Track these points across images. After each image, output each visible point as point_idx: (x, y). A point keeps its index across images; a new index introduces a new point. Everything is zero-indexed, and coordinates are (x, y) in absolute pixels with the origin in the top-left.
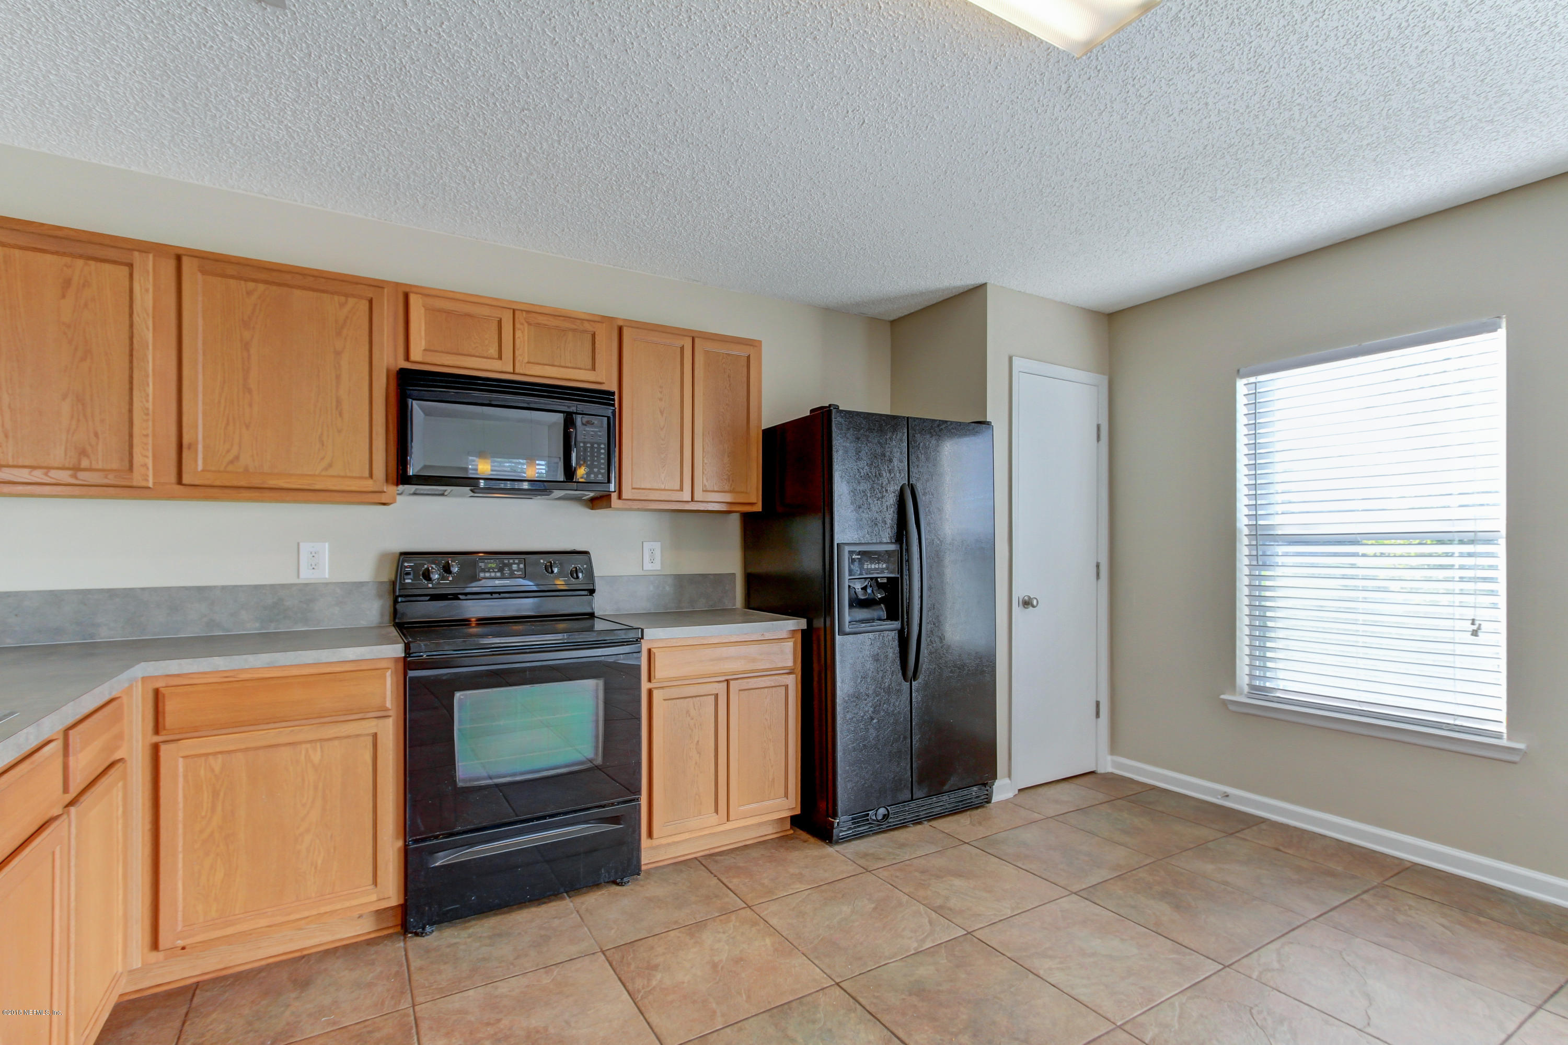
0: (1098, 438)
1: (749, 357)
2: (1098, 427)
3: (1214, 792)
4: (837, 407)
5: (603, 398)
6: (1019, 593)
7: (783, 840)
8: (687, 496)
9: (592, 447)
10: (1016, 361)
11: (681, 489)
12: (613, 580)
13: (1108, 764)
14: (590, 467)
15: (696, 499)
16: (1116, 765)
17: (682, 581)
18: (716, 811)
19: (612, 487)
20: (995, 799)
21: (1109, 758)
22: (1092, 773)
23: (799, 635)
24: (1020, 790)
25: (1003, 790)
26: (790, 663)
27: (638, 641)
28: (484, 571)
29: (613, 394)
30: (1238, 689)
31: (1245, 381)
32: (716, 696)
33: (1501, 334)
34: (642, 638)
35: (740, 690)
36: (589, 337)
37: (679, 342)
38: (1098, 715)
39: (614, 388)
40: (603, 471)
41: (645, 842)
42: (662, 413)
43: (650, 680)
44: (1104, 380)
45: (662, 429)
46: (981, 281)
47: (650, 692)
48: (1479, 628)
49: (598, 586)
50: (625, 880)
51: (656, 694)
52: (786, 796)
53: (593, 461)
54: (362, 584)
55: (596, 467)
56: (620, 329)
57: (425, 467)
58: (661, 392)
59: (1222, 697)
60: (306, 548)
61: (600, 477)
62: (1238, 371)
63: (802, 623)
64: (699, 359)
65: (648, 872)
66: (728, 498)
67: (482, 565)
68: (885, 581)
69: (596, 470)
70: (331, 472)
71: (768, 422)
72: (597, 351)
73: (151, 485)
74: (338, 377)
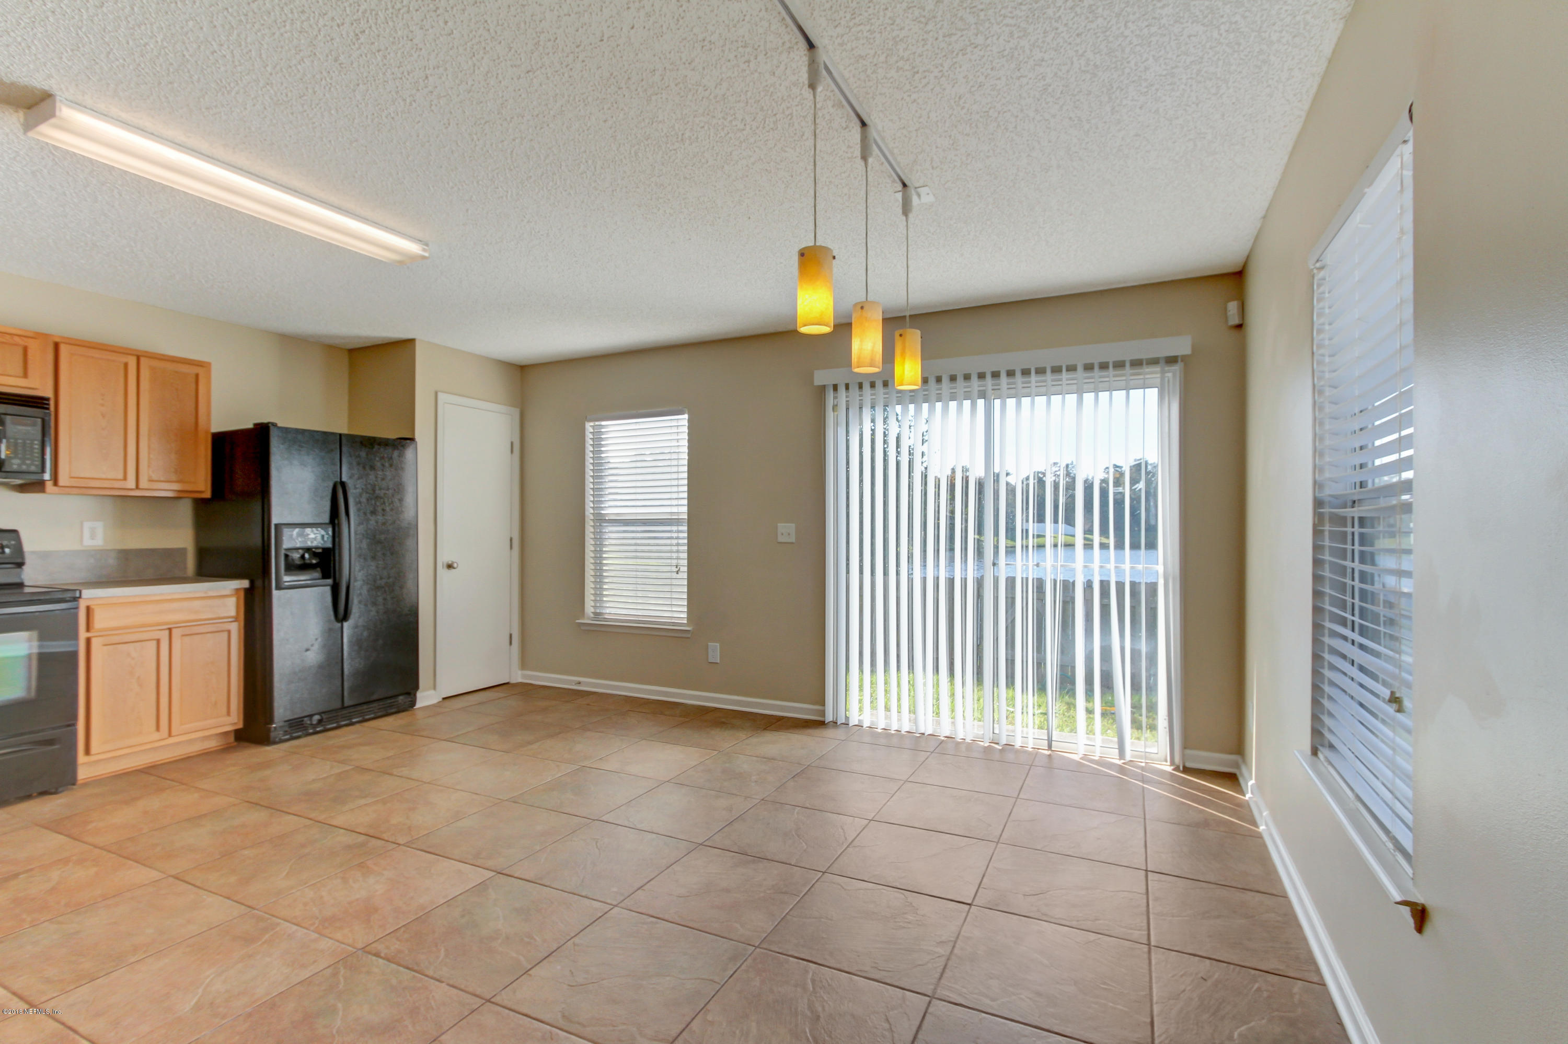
0: (512, 452)
1: (197, 376)
2: (512, 443)
3: (570, 682)
4: (275, 425)
5: (37, 402)
6: (443, 558)
7: (226, 750)
8: (131, 483)
9: (24, 443)
10: (440, 395)
11: (125, 478)
12: (45, 555)
13: (518, 677)
14: (23, 459)
15: (142, 487)
16: (524, 676)
17: (125, 555)
18: (158, 728)
19: (47, 476)
20: (419, 705)
21: (520, 672)
22: (508, 683)
23: (242, 594)
24: (444, 699)
25: (426, 698)
26: (233, 613)
27: (75, 599)
29: (48, 399)
30: (586, 616)
31: (592, 424)
32: (158, 641)
33: (686, 416)
34: (80, 597)
35: (183, 635)
36: (20, 351)
37: (124, 359)
38: (511, 643)
39: (48, 393)
40: (37, 463)
41: (81, 758)
42: (103, 416)
43: (88, 629)
44: (516, 412)
45: (103, 430)
46: (410, 336)
47: (88, 641)
48: (679, 570)
49: (29, 560)
50: (60, 789)
51: (95, 643)
52: (229, 714)
53: (25, 454)
55: (28, 458)
56: (56, 346)
58: (103, 399)
59: (577, 621)
61: (33, 468)
62: (586, 417)
63: (245, 583)
64: (145, 374)
65: (85, 785)
66: (176, 487)
68: (320, 551)
69: (28, 462)
71: (218, 426)
72: (30, 362)
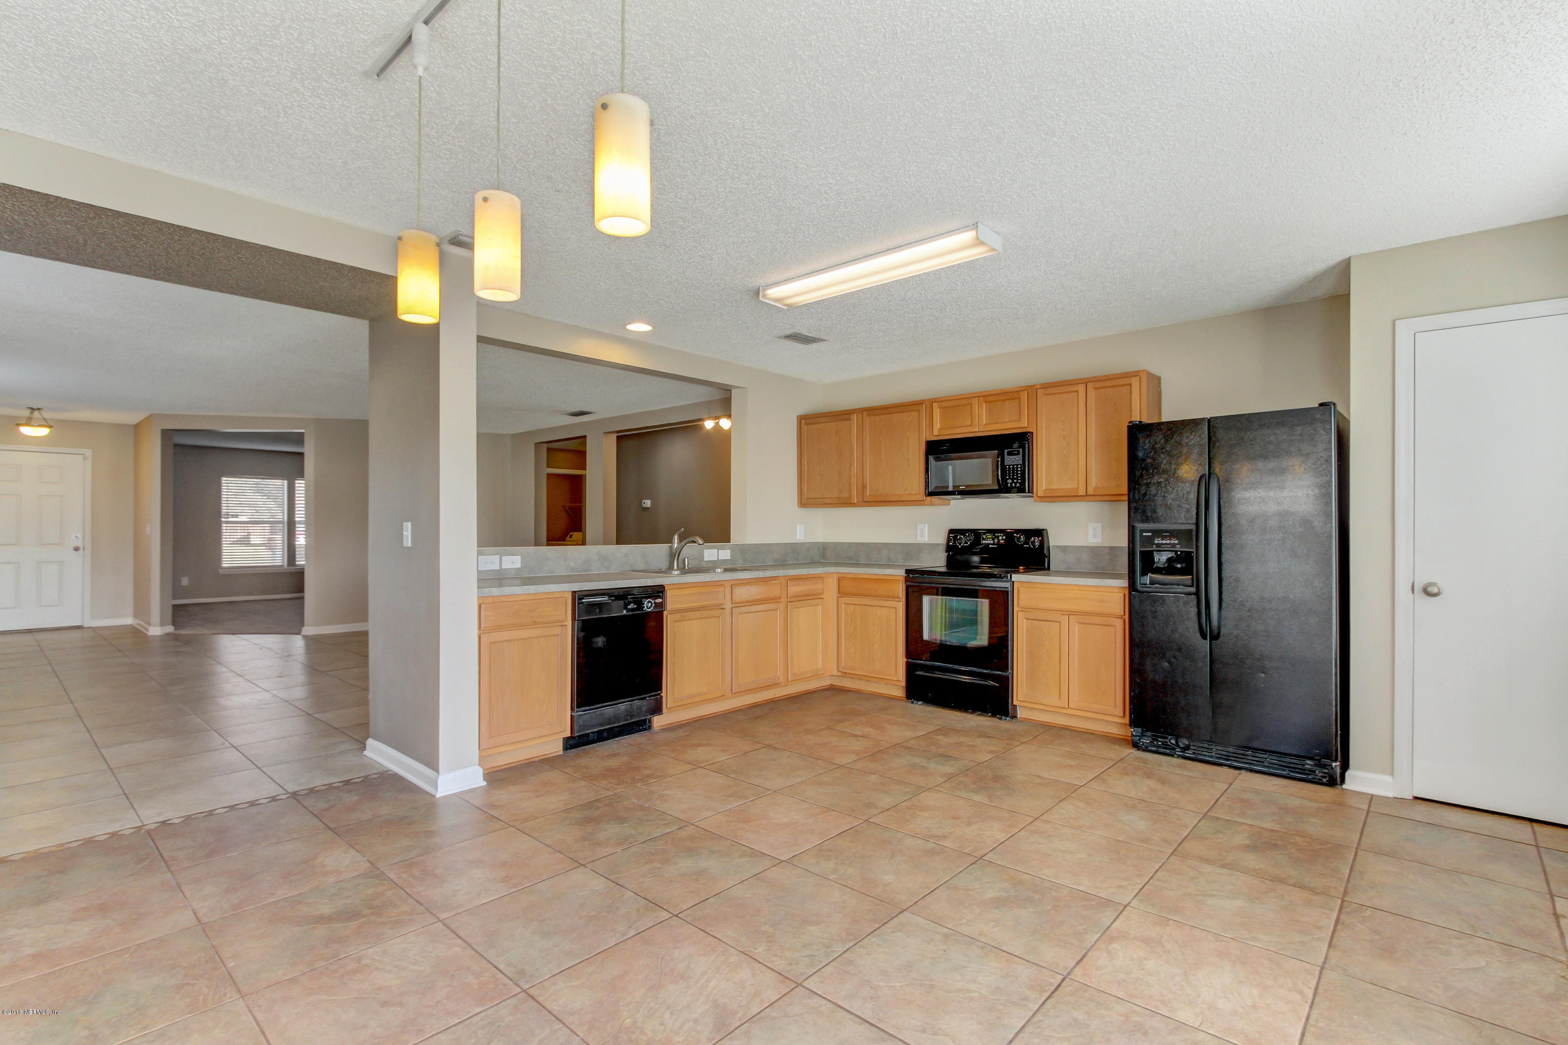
1: (1130, 386)
5: (1020, 438)
8: (1082, 491)
9: (1013, 468)
10: (1402, 325)
11: (1078, 487)
12: (1064, 549)
14: (1013, 479)
15: (1088, 494)
17: (1114, 551)
19: (1028, 490)
23: (1127, 593)
28: (984, 539)
29: (1027, 434)
32: (1060, 624)
34: (1012, 580)
36: (1016, 401)
37: (1076, 388)
39: (1029, 430)
40: (1020, 481)
42: (1064, 438)
45: (1064, 449)
47: (1017, 614)
51: (1020, 616)
53: (1013, 475)
54: (938, 545)
55: (1015, 479)
56: (1037, 391)
57: (936, 487)
58: (1064, 425)
60: (919, 526)
63: (1126, 583)
64: (1092, 396)
66: (1114, 491)
67: (984, 536)
69: (1015, 481)
70: (906, 492)
73: (856, 502)
74: (908, 449)
